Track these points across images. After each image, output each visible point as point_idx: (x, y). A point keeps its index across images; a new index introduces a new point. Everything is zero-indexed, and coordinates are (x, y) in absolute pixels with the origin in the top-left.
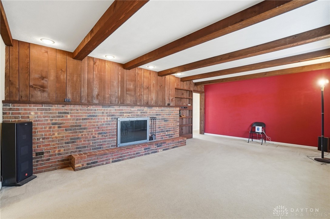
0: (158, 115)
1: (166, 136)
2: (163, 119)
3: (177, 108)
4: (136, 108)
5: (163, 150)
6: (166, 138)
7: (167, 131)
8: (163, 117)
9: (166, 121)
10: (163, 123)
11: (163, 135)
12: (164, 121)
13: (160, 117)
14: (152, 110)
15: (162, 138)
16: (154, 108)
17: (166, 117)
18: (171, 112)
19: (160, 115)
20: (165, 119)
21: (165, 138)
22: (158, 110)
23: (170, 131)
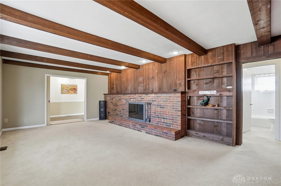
0: (153, 101)
1: (162, 123)
2: (159, 105)
3: (176, 94)
4: (137, 95)
5: (146, 132)
6: (162, 126)
7: (163, 118)
8: (159, 103)
9: (163, 108)
10: (159, 109)
11: (159, 121)
12: (160, 107)
13: (155, 103)
14: (148, 97)
15: (158, 124)
16: (149, 95)
17: (162, 103)
18: (167, 99)
19: (155, 101)
20: (161, 105)
21: (160, 124)
22: (153, 97)
23: (167, 119)
